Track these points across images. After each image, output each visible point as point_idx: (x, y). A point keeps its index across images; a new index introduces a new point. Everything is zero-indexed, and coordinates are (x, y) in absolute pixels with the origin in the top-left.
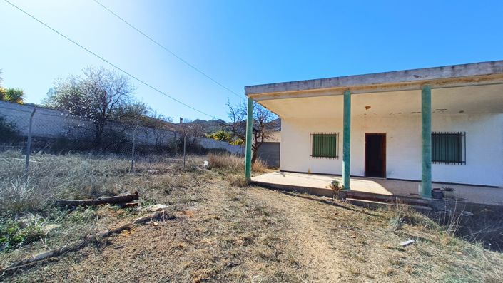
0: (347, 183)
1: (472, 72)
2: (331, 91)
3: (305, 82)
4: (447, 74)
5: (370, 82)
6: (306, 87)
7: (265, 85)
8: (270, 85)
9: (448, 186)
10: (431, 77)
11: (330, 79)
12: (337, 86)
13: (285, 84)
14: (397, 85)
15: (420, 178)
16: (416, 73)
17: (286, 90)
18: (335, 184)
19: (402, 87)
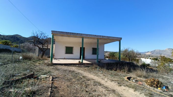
0: (82, 61)
1: (105, 38)
2: (79, 37)
3: (73, 33)
4: (102, 37)
5: (88, 36)
6: (73, 35)
7: (60, 32)
8: (61, 32)
9: (101, 60)
10: (100, 38)
11: (79, 34)
12: (81, 36)
13: (67, 32)
14: (93, 38)
15: (96, 58)
16: (97, 36)
17: (67, 34)
18: (79, 62)
19: (94, 38)
